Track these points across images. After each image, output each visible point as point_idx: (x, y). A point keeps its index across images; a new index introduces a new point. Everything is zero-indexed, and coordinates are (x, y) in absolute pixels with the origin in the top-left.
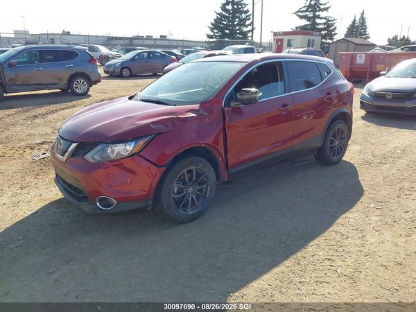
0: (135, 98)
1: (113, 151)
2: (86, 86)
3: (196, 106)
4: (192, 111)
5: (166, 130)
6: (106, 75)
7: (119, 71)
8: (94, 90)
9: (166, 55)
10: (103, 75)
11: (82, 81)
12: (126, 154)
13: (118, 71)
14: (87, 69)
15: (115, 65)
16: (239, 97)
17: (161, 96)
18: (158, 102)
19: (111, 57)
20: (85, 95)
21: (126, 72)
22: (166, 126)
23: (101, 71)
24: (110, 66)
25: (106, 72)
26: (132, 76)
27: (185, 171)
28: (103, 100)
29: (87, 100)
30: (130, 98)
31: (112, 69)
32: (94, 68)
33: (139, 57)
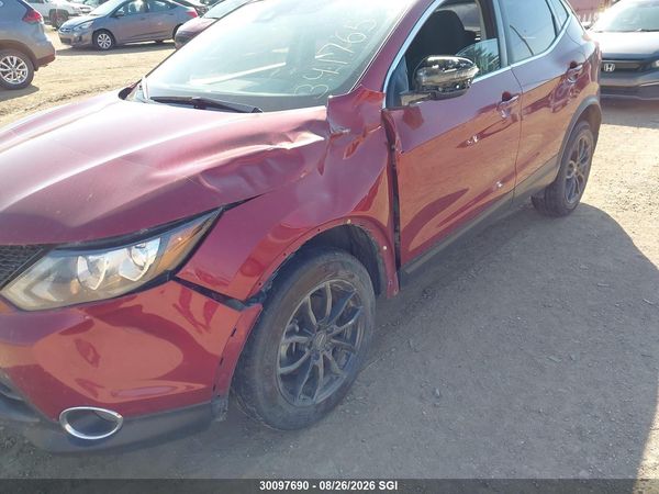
0: (136, 93)
1: (93, 268)
2: (26, 69)
3: (318, 112)
4: (310, 126)
5: (249, 191)
6: (65, 47)
7: (90, 38)
8: (42, 76)
9: (176, 6)
10: (58, 45)
11: (15, 59)
12: (136, 277)
13: (88, 37)
14: (22, 34)
15: (80, 25)
16: (424, 79)
17: (200, 86)
18: (202, 104)
19: (71, 12)
20: (25, 87)
21: (104, 40)
22: (248, 179)
23: (54, 39)
24: (71, 29)
25: (64, 41)
26: (117, 46)
27: (307, 298)
28: (64, 98)
29: (29, 99)
30: (124, 94)
31: (75, 35)
32: (37, 31)
33: (126, 9)
